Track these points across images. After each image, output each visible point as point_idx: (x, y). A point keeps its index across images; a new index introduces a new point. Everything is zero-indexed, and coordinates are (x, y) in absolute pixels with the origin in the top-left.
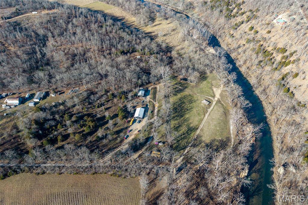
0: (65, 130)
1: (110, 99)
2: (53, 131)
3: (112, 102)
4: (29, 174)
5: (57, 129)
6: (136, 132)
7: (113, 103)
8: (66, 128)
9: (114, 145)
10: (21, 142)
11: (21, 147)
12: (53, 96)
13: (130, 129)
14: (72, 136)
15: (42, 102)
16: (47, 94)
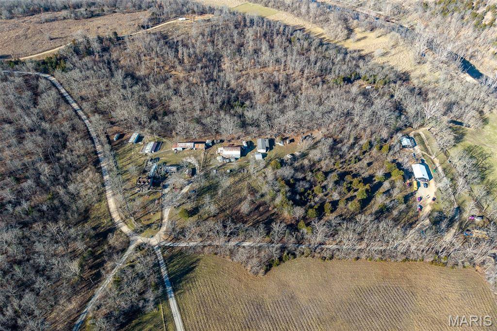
0: (326, 195)
1: (365, 150)
2: (310, 197)
3: (369, 155)
4: (310, 258)
5: (314, 194)
6: (430, 201)
7: (371, 157)
8: (326, 193)
9: (408, 219)
10: (273, 212)
11: (275, 218)
12: (281, 145)
13: (417, 195)
14: (341, 205)
15: (272, 154)
16: (272, 142)
